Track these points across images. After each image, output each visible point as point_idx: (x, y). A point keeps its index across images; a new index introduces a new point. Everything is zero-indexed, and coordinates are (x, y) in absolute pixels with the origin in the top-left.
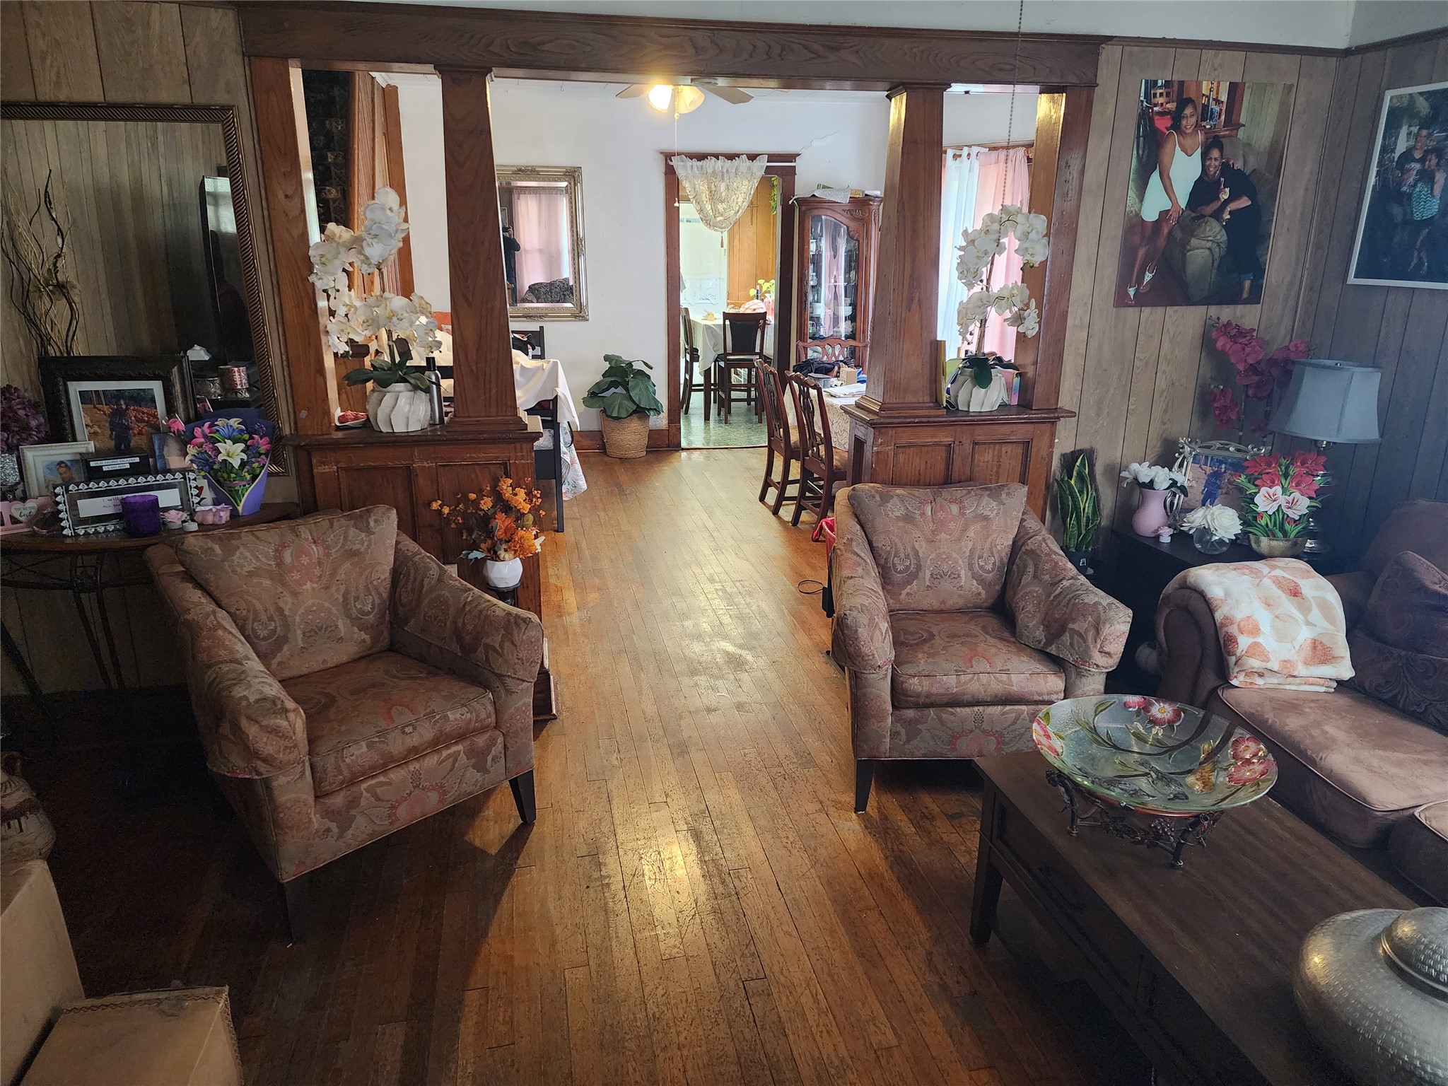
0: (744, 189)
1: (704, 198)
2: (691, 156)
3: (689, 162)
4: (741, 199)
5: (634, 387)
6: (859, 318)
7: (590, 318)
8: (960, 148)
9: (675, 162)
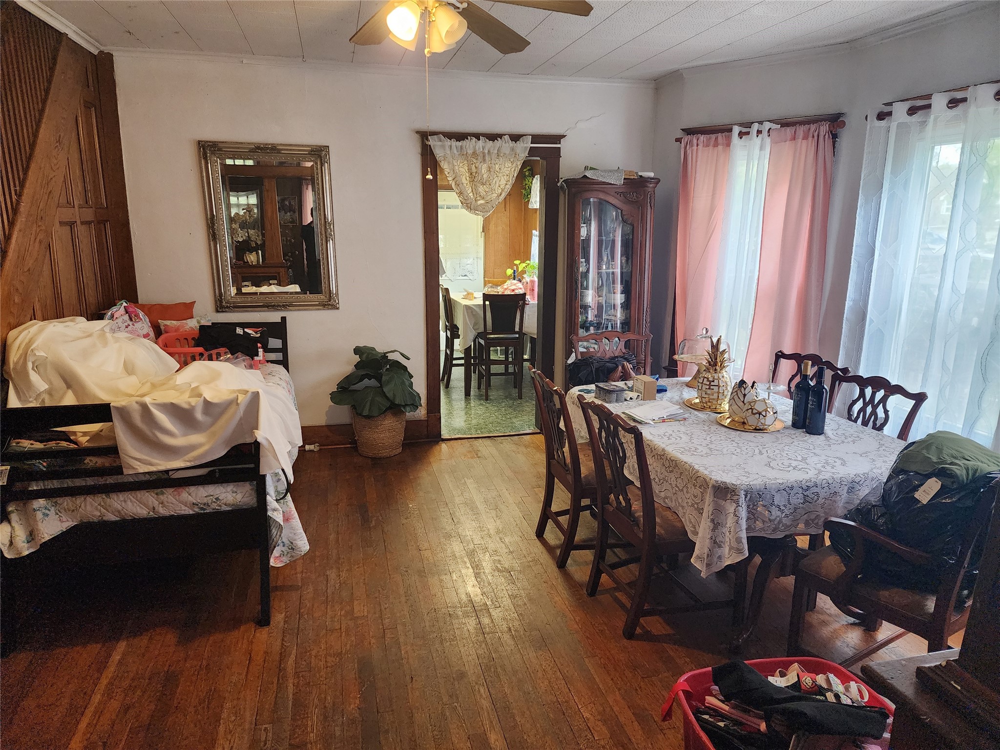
0: (506, 171)
1: (464, 181)
2: (450, 136)
3: (448, 143)
4: (503, 182)
5: (388, 382)
6: (634, 306)
7: (341, 306)
8: (749, 125)
9: (432, 142)
